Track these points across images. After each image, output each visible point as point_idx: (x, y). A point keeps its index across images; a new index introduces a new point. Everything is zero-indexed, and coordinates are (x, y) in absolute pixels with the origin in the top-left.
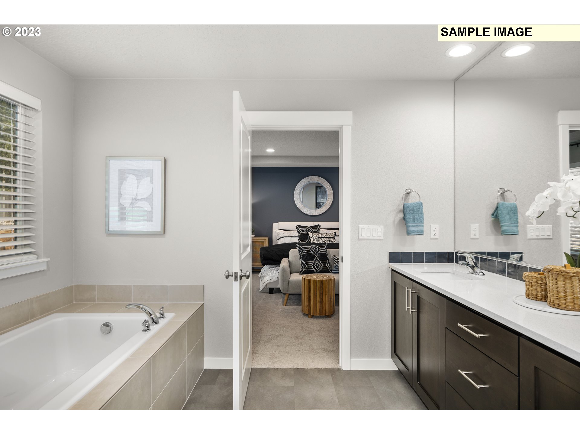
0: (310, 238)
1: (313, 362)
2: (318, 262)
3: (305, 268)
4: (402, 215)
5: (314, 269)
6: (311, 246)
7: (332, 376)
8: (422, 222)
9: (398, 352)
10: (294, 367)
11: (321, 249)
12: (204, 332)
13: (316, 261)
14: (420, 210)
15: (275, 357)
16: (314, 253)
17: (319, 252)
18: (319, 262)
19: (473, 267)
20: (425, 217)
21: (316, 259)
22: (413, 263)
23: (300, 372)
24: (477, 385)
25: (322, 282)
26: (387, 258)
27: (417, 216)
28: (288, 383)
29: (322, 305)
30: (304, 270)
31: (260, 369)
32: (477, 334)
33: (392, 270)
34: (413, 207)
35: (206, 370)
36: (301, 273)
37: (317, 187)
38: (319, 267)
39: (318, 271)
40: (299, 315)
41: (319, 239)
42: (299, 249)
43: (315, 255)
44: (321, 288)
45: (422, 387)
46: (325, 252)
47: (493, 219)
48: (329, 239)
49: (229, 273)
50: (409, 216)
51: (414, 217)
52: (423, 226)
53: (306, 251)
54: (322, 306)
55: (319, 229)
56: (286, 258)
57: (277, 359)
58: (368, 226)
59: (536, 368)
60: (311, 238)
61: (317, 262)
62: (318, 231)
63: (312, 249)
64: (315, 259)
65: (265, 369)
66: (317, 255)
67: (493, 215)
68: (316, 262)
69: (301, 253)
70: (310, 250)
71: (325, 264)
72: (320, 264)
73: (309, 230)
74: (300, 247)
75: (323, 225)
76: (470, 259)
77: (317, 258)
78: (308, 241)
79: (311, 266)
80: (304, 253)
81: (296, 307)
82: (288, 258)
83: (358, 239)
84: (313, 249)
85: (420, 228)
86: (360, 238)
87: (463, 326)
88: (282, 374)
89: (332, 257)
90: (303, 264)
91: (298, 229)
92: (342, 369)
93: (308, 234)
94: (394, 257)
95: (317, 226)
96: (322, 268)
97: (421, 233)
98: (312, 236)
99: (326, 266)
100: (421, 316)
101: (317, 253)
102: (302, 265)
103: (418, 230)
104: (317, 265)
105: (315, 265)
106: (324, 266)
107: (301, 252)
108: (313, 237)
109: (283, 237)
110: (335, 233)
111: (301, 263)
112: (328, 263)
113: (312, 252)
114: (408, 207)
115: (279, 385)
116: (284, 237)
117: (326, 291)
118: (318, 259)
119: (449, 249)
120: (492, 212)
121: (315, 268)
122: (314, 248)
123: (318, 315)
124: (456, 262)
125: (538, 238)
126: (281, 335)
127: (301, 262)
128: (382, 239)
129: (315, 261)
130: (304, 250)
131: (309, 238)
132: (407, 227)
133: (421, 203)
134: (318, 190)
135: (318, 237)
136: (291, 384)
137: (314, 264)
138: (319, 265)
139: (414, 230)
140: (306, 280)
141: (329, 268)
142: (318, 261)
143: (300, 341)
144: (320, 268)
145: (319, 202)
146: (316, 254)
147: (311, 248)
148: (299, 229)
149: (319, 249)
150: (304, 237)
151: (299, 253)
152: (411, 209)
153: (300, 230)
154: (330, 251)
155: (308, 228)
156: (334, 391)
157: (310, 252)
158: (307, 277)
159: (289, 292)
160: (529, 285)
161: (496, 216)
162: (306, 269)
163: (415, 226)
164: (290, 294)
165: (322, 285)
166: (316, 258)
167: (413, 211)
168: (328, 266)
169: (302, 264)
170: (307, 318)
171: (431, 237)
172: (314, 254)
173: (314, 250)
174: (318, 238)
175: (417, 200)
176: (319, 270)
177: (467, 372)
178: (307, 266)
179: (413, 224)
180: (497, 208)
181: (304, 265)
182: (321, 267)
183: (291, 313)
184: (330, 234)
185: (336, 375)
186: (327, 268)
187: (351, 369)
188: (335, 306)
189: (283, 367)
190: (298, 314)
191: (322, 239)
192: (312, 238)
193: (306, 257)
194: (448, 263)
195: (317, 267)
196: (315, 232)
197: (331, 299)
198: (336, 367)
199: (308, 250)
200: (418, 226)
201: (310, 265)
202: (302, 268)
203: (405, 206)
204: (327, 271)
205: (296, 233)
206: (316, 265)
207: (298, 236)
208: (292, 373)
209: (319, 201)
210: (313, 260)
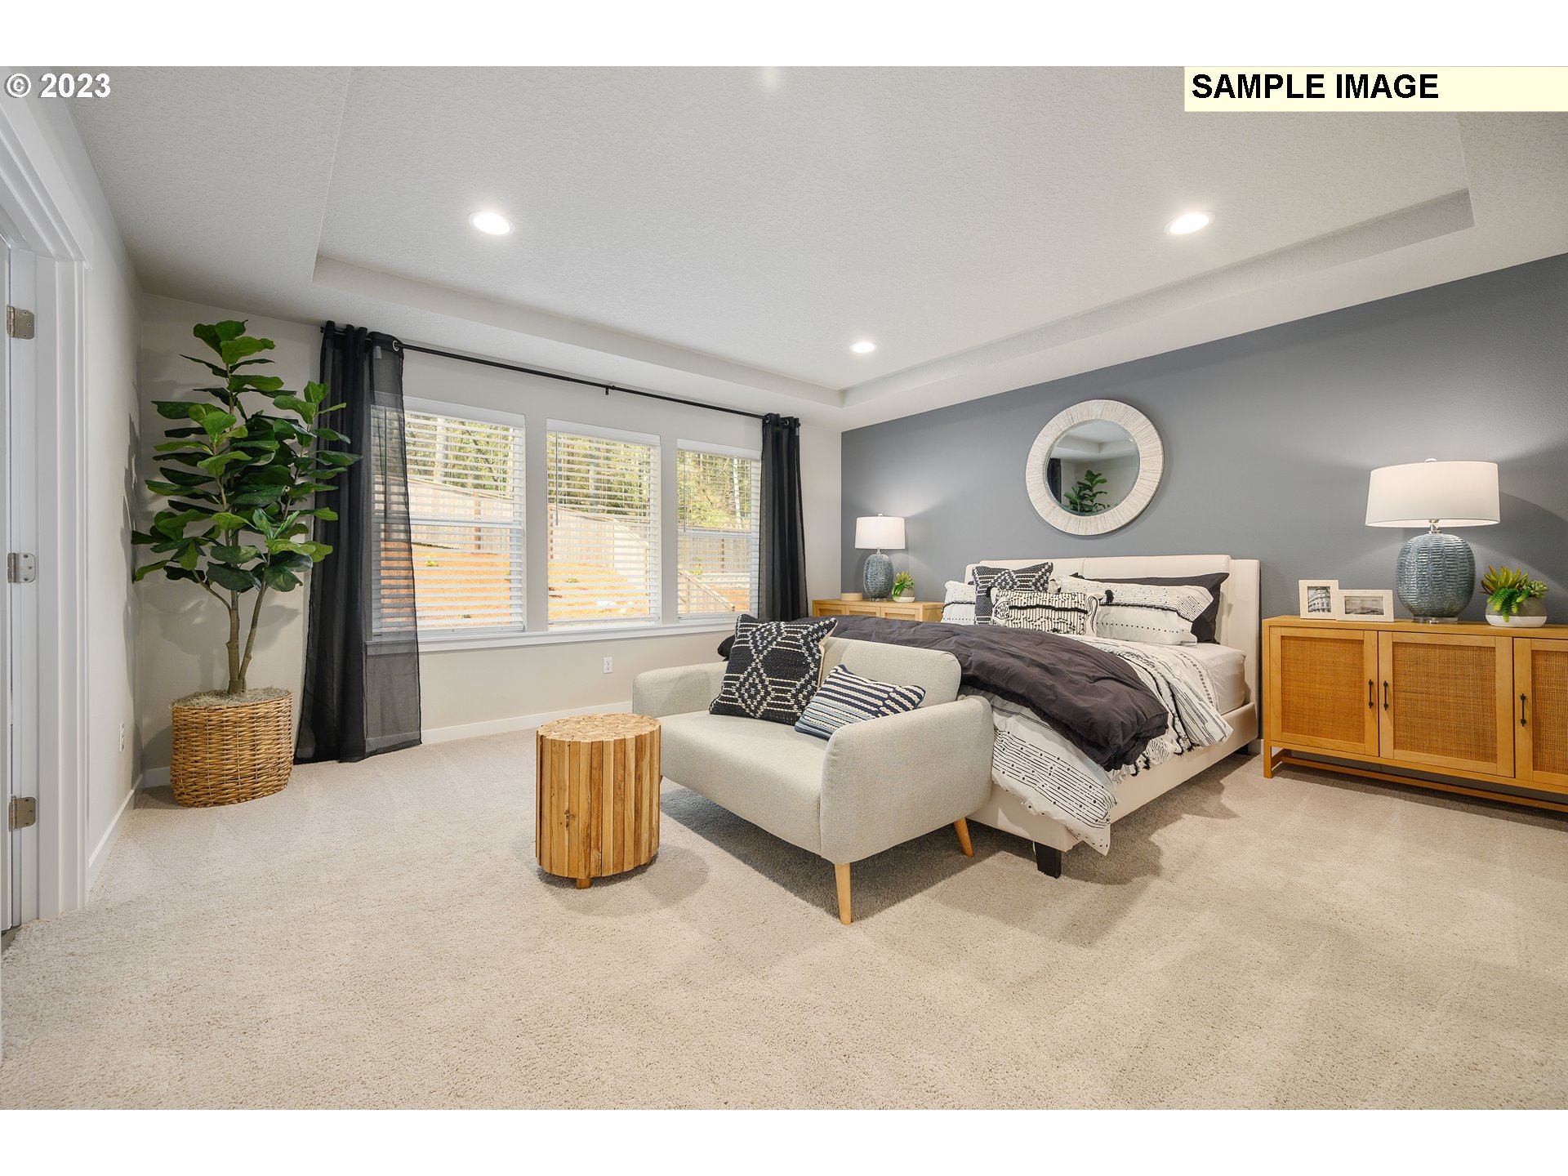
2: (757, 681)
13: (754, 674)
16: (755, 647)
17: (773, 646)
18: (762, 681)
21: (755, 669)
38: (760, 697)
39: (755, 712)
41: (1013, 613)
43: (755, 656)
48: (1057, 615)
61: (754, 680)
62: (1041, 586)
64: (749, 670)
66: (761, 657)
68: (751, 681)
71: (785, 692)
72: (766, 687)
77: (760, 666)
79: (734, 690)
93: (990, 593)
96: (770, 705)
99: (784, 699)
101: (765, 648)
104: (753, 690)
106: (775, 697)
110: (1109, 592)
112: (797, 691)
118: (762, 671)
121: (745, 701)
129: (750, 675)
135: (1012, 603)
138: (758, 692)
141: (798, 708)
142: (759, 676)
144: (761, 703)
146: (760, 652)
166: (753, 664)
168: (796, 702)
174: (1011, 608)
184: (1073, 594)
186: (790, 707)
201: (731, 685)
204: (783, 717)
206: (747, 691)
207: (976, 600)
210: (742, 673)
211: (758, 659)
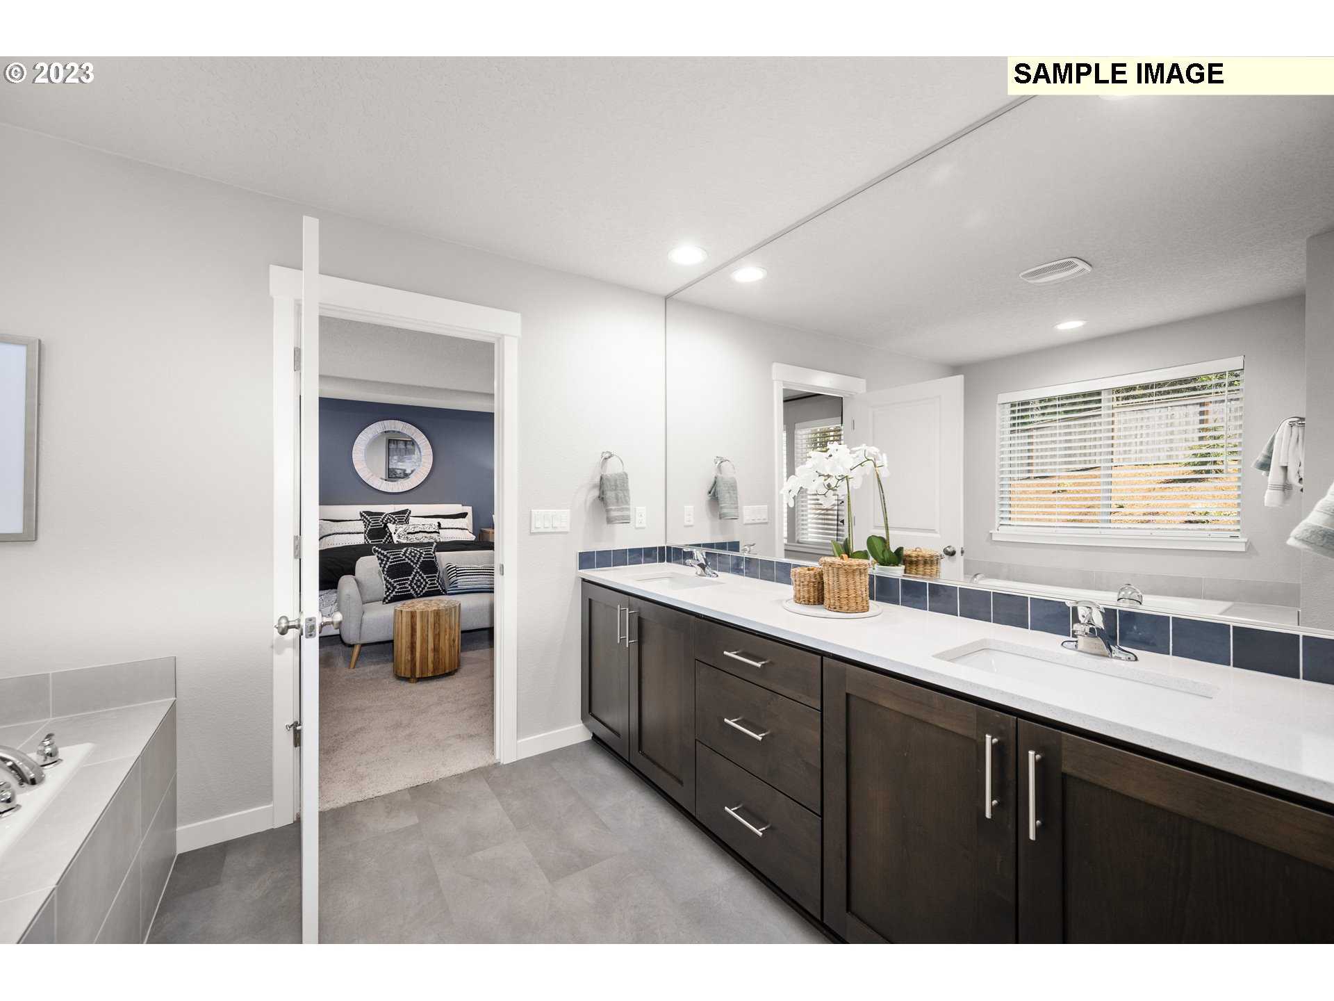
0: (391, 534)
1: (444, 765)
2: (420, 578)
3: (393, 591)
4: (596, 493)
5: (412, 592)
6: (405, 549)
7: (487, 781)
8: (627, 503)
9: (595, 712)
10: (409, 785)
11: (424, 553)
12: (176, 768)
13: (417, 574)
14: (625, 485)
15: (362, 778)
16: (412, 561)
17: (422, 559)
18: (423, 578)
19: (701, 565)
20: (631, 496)
21: (417, 572)
22: (612, 568)
23: (421, 793)
24: (757, 734)
25: (437, 613)
26: (574, 562)
27: (620, 495)
28: (408, 820)
29: (439, 655)
30: (392, 595)
31: (332, 810)
32: (757, 662)
33: (584, 580)
34: (616, 480)
35: (181, 856)
36: (387, 601)
37: (390, 441)
38: (422, 586)
39: (420, 594)
40: (391, 682)
41: (410, 536)
42: (380, 556)
43: (414, 566)
44: (437, 625)
45: (648, 757)
46: (433, 558)
47: (709, 498)
48: (428, 535)
49: (288, 622)
50: (610, 495)
51: (617, 495)
52: (628, 509)
53: (394, 558)
54: (439, 658)
55: (408, 517)
56: (349, 576)
57: (368, 780)
58: (545, 510)
59: (847, 694)
60: (393, 534)
61: (418, 577)
62: (407, 521)
63: (407, 555)
64: (414, 573)
65: (343, 808)
66: (418, 566)
67: (710, 493)
68: (416, 578)
69: (386, 564)
70: (404, 557)
71: (434, 580)
72: (425, 580)
73: (388, 519)
74: (383, 552)
75: (416, 509)
76: (699, 555)
77: (419, 570)
78: (386, 541)
79: (407, 586)
80: (391, 562)
81: (377, 667)
82: (354, 575)
83: (530, 533)
84: (409, 554)
85: (625, 513)
86: (532, 531)
87: (731, 655)
88: (387, 808)
89: (444, 567)
90: (390, 583)
91: (365, 517)
92: (502, 763)
93: (387, 527)
94: (586, 560)
95: (404, 512)
96: (428, 588)
97: (626, 520)
98: (396, 530)
99: (434, 584)
100: (645, 647)
101: (418, 561)
102: (387, 586)
103: (623, 516)
104: (419, 584)
105: (415, 584)
106: (431, 584)
107: (384, 562)
108: (397, 532)
109: (330, 535)
110: (439, 523)
111: (384, 582)
112: (438, 579)
113: (407, 560)
114: (608, 480)
115: (385, 832)
116: (334, 534)
117: (446, 629)
118: (421, 572)
119: (658, 542)
120: (709, 489)
121: (414, 590)
122: (411, 552)
123: (430, 675)
124: (667, 561)
125: (754, 522)
126: (362, 729)
127: (385, 579)
128: (568, 532)
129: (415, 576)
130: (392, 557)
131: (388, 534)
132: (608, 511)
133: (626, 475)
134: (392, 446)
135: (408, 531)
136: (414, 820)
137: (412, 582)
138: (422, 583)
139: (618, 516)
140: (404, 614)
141: (441, 586)
142: (420, 575)
143: (407, 732)
144: (423, 589)
145: (393, 469)
146: (416, 564)
147: (405, 552)
148: (366, 519)
149: (422, 553)
150: (378, 532)
151: (380, 564)
152: (613, 484)
153: (368, 521)
154: (440, 556)
155: (386, 515)
156: (500, 807)
157: (404, 560)
158: (405, 606)
159: (362, 642)
160: (799, 585)
161: (714, 496)
162: (396, 592)
163: (619, 510)
164: (363, 645)
165: (439, 619)
166: (415, 570)
167: (616, 486)
168: (439, 584)
169: (387, 584)
170: (408, 685)
171: (637, 526)
172: (412, 564)
173: (412, 556)
174: (408, 533)
175: (619, 470)
176: (421, 591)
177: (736, 720)
178: (398, 587)
179: (615, 507)
180: (715, 482)
181: (392, 585)
182: (425, 586)
183: (370, 681)
184: (430, 525)
185: (494, 777)
186: (437, 587)
187: (519, 759)
188: (461, 652)
189: (384, 791)
190: (385, 680)
191: (416, 535)
192: (395, 533)
193: (396, 571)
194: (657, 563)
195: (418, 587)
196: (401, 522)
197: (454, 641)
198: (491, 761)
199: (400, 557)
200: (623, 509)
201: (404, 584)
202: (388, 591)
203: (604, 478)
204: (438, 593)
205: (360, 526)
207: (366, 531)
208: (408, 797)
209: (394, 467)
210: (410, 576)
211: (417, 568)
